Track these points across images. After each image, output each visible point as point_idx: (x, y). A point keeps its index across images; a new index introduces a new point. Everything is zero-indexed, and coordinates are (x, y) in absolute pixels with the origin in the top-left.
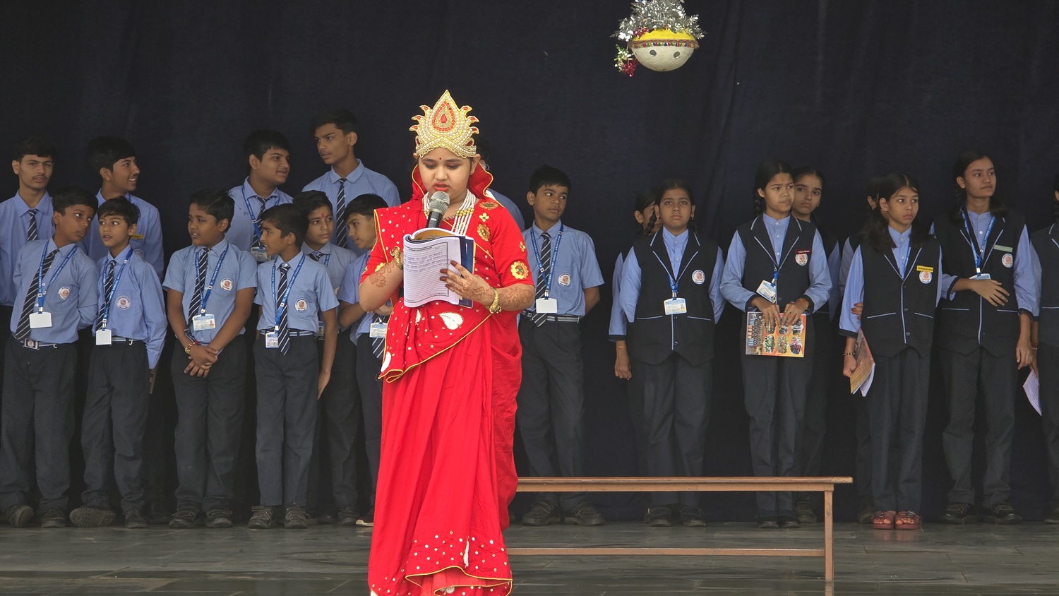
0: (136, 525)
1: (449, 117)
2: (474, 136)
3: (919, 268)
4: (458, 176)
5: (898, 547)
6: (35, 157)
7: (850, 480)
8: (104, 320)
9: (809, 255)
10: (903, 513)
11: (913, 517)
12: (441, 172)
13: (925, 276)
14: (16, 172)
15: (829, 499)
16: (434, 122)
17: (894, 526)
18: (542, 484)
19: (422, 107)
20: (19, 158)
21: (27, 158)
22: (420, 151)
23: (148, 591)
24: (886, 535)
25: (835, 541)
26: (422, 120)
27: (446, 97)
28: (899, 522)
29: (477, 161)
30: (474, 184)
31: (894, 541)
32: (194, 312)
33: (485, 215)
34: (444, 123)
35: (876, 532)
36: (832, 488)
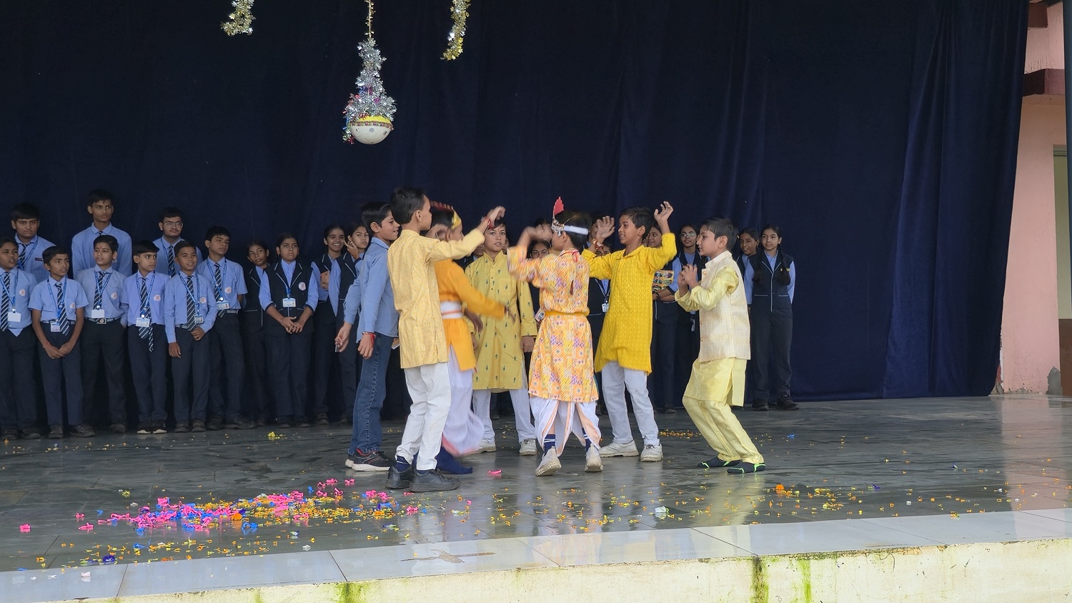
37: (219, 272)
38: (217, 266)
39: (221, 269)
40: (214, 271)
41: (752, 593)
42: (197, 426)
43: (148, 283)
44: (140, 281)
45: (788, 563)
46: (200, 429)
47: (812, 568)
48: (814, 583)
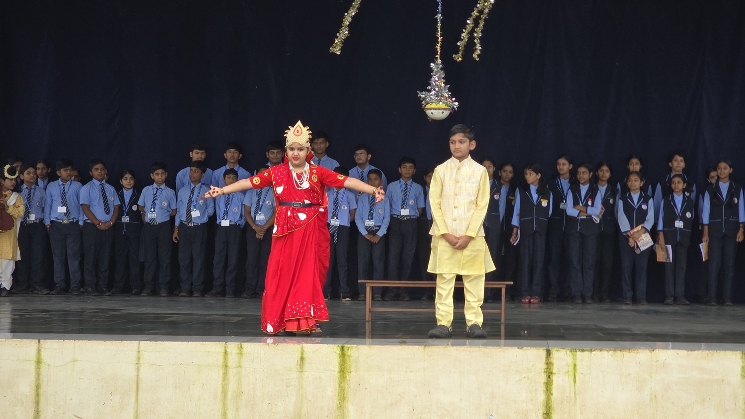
0: (229, 297)
1: (300, 131)
2: (309, 139)
3: (542, 200)
4: (303, 154)
5: (531, 310)
6: (198, 151)
7: (512, 283)
8: (225, 216)
9: (500, 195)
10: (533, 297)
11: (537, 299)
12: (296, 152)
13: (544, 203)
14: (191, 156)
15: (503, 291)
16: (294, 133)
17: (530, 302)
18: (390, 283)
19: (289, 127)
20: (192, 151)
21: (195, 151)
22: (288, 144)
23: (234, 322)
24: (527, 306)
25: (505, 308)
26: (289, 132)
27: (299, 123)
28: (532, 301)
29: (310, 150)
30: (308, 159)
31: (530, 307)
32: (256, 213)
33: (314, 170)
34: (298, 133)
35: (522, 305)
36: (505, 286)
37: (407, 189)
38: (406, 185)
39: (409, 187)
40: (403, 188)
41: (545, 366)
42: (377, 297)
43: (340, 196)
44: (335, 194)
45: (565, 352)
46: (380, 299)
47: (578, 356)
48: (578, 363)
